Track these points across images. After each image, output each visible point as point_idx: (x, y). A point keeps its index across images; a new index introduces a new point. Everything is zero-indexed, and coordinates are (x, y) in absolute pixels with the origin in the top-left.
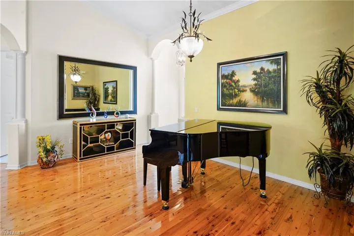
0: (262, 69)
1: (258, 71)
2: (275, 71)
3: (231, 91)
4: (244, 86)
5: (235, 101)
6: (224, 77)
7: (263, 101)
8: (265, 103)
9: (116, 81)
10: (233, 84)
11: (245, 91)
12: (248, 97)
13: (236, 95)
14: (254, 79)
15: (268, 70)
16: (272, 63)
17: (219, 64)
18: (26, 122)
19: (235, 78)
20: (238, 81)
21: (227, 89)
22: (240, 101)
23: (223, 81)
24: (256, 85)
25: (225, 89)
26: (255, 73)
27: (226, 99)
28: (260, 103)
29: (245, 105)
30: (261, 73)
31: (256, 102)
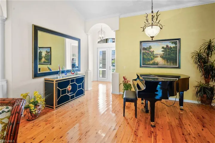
0: (167, 46)
1: (165, 47)
2: (174, 47)
3: (148, 57)
4: (157, 54)
5: (151, 62)
6: (144, 49)
7: (168, 62)
8: (169, 64)
9: (50, 48)
10: (150, 53)
11: (157, 57)
12: (159, 60)
13: (152, 59)
14: (163, 51)
15: (170, 47)
16: (172, 43)
17: (141, 42)
18: (7, 82)
19: (151, 50)
20: (153, 51)
21: (146, 56)
22: (154, 63)
23: (143, 51)
24: (163, 54)
25: (145, 56)
26: (163, 48)
27: (145, 61)
28: (166, 64)
29: (157, 64)
30: (166, 48)
31: (164, 63)
